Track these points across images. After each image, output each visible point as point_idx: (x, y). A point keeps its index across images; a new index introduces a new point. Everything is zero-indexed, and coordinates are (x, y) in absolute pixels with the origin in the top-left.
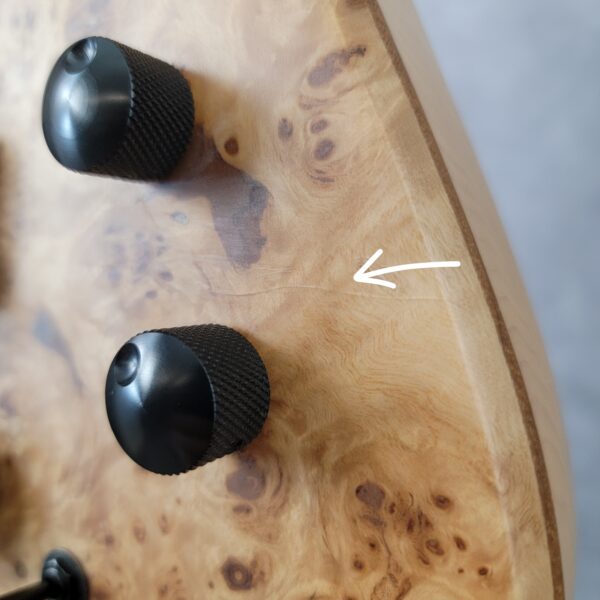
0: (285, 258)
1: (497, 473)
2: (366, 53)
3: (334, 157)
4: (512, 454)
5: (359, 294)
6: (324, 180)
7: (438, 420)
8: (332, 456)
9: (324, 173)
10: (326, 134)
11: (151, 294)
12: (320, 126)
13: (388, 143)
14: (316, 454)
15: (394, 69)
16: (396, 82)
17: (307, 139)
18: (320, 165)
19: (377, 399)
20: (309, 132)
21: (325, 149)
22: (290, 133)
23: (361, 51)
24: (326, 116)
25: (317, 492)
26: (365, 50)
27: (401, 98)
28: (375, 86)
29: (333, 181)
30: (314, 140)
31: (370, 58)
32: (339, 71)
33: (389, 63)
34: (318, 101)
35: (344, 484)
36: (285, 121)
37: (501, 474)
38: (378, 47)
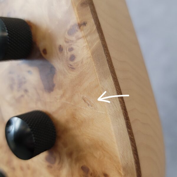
0: (61, 92)
1: (122, 170)
2: (86, 25)
3: (76, 61)
4: (127, 164)
5: (82, 108)
6: (72, 68)
7: (105, 150)
8: (74, 156)
9: (72, 66)
10: (73, 52)
11: (22, 96)
12: (71, 49)
13: (92, 59)
14: (70, 155)
15: (96, 30)
16: (97, 35)
17: (67, 53)
18: (71, 63)
19: (87, 141)
20: (68, 51)
21: (73, 58)
22: (62, 50)
23: (85, 24)
24: (73, 46)
25: (70, 166)
26: (86, 23)
27: (98, 41)
28: (89, 38)
29: (75, 69)
30: (69, 54)
31: (88, 26)
32: (77, 31)
33: (95, 28)
34: (70, 40)
35: (78, 165)
36: (60, 46)
37: (123, 170)
38: (91, 22)
